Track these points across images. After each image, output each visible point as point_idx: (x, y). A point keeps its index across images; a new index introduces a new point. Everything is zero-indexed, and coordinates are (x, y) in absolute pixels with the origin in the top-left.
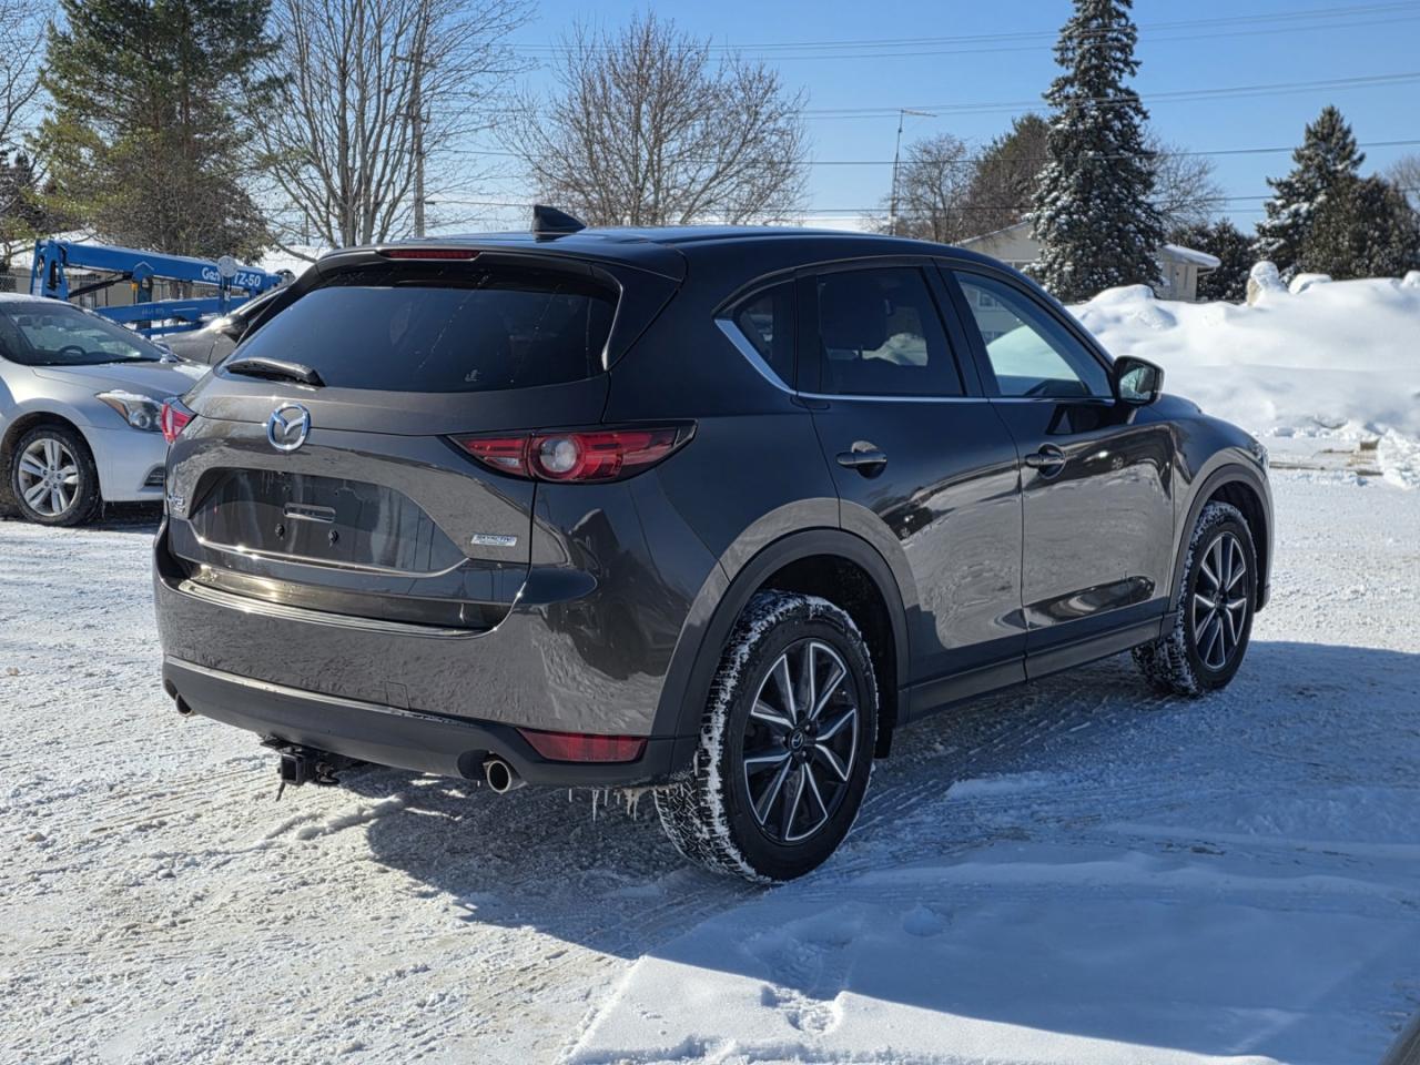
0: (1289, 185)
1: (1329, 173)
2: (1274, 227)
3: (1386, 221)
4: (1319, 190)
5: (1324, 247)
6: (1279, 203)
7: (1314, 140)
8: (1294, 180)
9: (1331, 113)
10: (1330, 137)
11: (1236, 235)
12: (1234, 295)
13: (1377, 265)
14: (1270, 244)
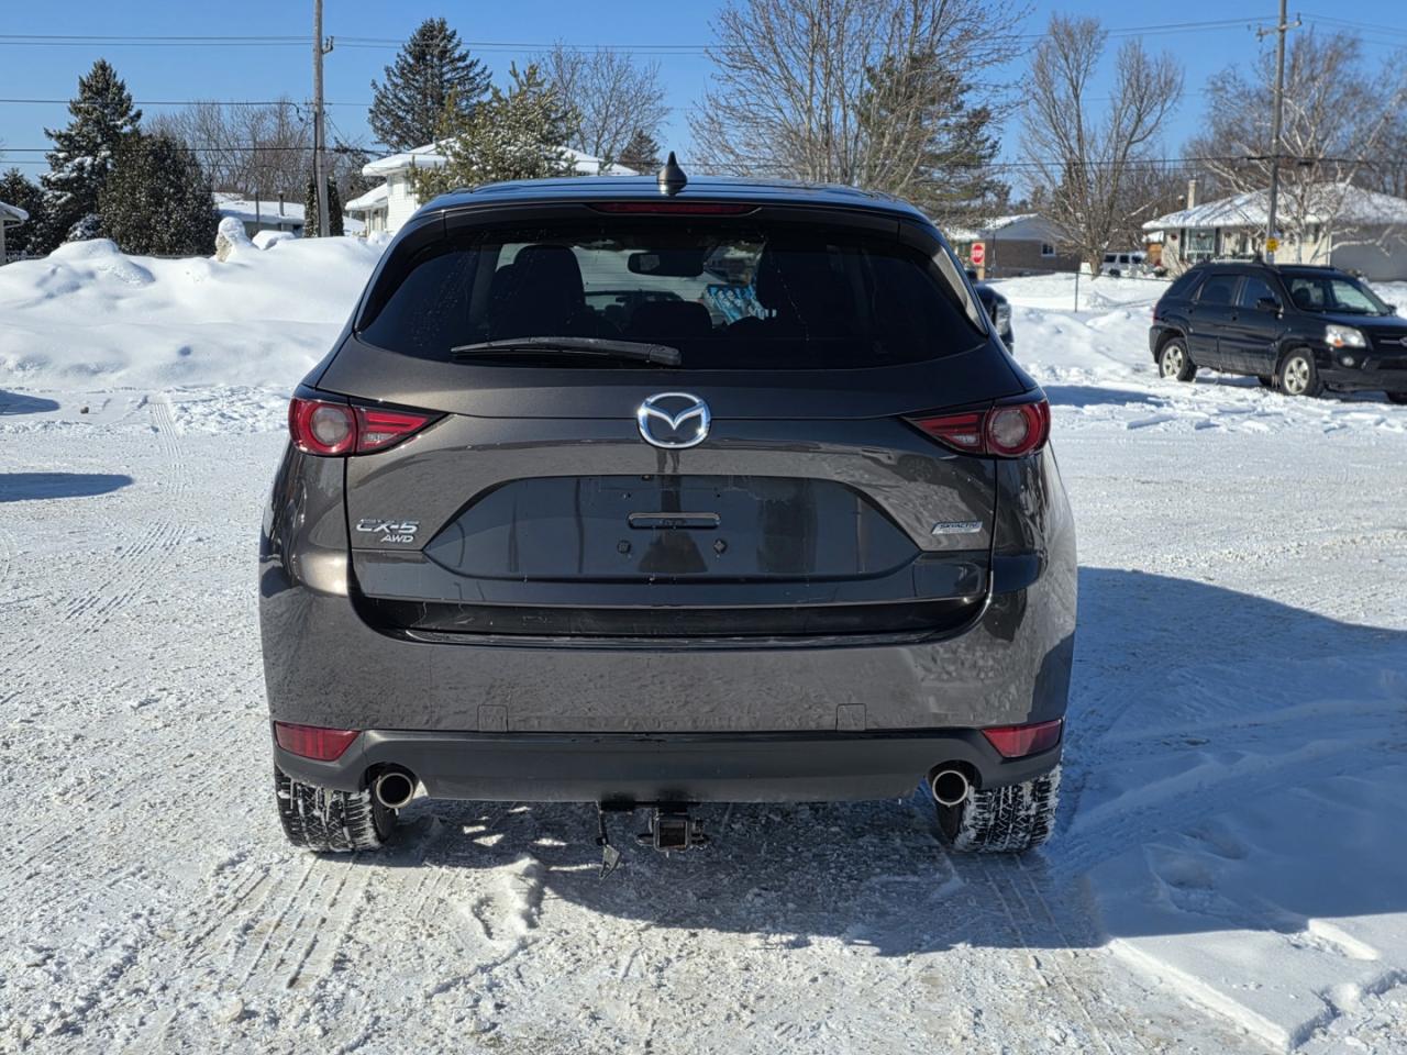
0: (68, 137)
1: (108, 127)
2: (60, 180)
3: (179, 179)
4: (100, 145)
5: (121, 202)
6: (61, 155)
7: (87, 95)
8: (73, 133)
9: (103, 67)
10: (103, 92)
11: (28, 187)
12: (34, 250)
13: (176, 220)
14: (59, 197)
